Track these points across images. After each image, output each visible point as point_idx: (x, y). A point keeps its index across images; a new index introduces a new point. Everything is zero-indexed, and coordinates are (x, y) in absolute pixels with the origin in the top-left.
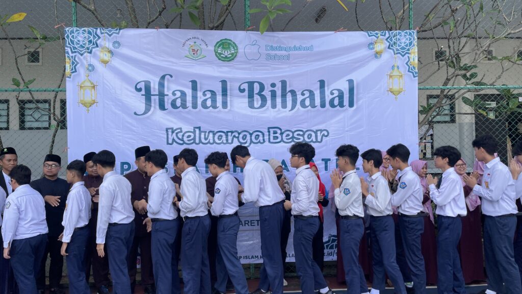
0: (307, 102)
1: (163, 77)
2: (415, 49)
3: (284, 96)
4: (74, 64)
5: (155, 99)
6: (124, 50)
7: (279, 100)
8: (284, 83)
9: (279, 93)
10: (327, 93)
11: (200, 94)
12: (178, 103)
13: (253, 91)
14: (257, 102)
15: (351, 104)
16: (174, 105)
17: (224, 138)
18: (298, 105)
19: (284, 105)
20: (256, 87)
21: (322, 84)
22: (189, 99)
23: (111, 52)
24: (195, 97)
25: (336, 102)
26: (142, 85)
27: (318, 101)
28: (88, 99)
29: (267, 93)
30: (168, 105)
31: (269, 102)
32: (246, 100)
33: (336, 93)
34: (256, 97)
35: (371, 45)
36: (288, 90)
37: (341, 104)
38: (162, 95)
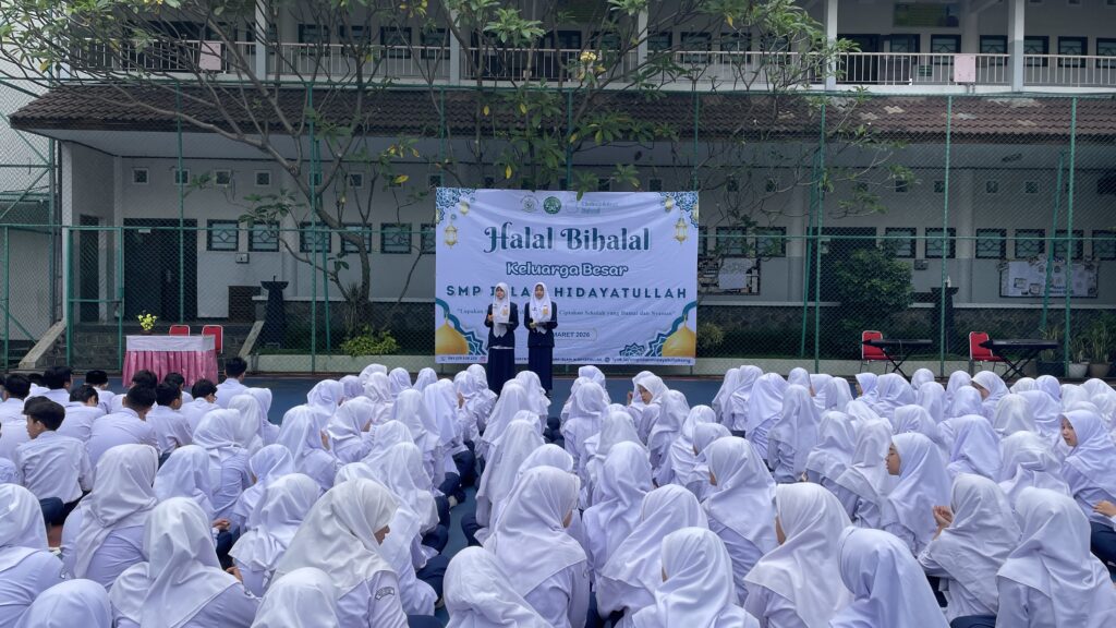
0: (613, 245)
1: (505, 226)
2: (698, 207)
3: (595, 240)
4: (442, 214)
5: (499, 241)
6: (478, 204)
7: (591, 243)
8: (595, 230)
9: (591, 237)
10: (628, 238)
11: (531, 236)
12: (516, 243)
13: (571, 235)
14: (575, 244)
15: (646, 248)
16: (512, 245)
17: (548, 271)
18: (606, 248)
19: (595, 247)
20: (574, 233)
21: (624, 231)
22: (524, 240)
23: (468, 206)
24: (528, 239)
25: (635, 245)
26: (490, 230)
27: (620, 243)
28: (451, 240)
29: (582, 237)
30: (508, 245)
31: (583, 243)
32: (566, 242)
33: (635, 239)
34: (574, 241)
35: (663, 202)
36: (598, 235)
37: (638, 247)
38: (504, 237)
